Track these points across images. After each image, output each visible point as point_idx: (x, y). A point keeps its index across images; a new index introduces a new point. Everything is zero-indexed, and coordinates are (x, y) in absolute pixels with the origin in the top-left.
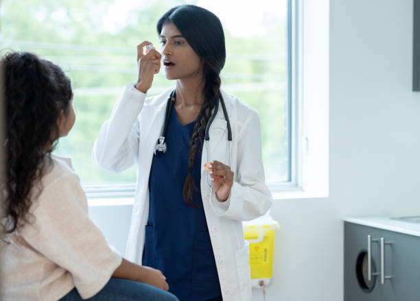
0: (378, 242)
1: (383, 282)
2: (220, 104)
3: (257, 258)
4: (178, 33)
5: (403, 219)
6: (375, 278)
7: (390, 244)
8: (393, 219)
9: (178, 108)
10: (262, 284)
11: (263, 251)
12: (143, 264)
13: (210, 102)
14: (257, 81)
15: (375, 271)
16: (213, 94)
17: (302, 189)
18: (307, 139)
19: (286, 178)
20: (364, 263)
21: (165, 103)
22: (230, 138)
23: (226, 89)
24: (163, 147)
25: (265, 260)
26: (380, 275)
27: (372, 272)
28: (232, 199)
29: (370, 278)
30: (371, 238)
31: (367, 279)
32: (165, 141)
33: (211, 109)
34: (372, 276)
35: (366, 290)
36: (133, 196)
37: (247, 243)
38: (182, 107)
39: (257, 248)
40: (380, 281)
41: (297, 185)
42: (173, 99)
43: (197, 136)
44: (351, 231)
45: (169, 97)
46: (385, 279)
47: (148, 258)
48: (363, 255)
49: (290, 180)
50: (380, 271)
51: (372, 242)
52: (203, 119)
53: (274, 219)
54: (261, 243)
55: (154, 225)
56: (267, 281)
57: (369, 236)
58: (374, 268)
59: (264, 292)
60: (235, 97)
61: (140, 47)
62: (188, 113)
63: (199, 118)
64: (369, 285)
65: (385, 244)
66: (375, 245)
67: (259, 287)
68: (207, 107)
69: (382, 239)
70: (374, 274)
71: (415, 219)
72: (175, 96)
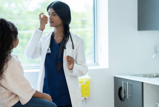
0: (126, 84)
1: (128, 98)
2: (70, 36)
3: (83, 90)
4: (54, 12)
5: (135, 75)
6: (125, 96)
7: (130, 84)
9: (55, 38)
10: (85, 99)
11: (86, 87)
12: (43, 92)
13: (66, 35)
14: (83, 27)
16: (67, 33)
17: (99, 65)
18: (101, 48)
19: (93, 62)
20: (121, 91)
21: (50, 36)
22: (73, 48)
23: (71, 31)
24: (50, 52)
25: (86, 90)
26: (127, 95)
27: (124, 94)
28: (74, 69)
29: (123, 96)
30: (124, 82)
32: (50, 49)
34: (124, 96)
35: (122, 101)
37: (80, 85)
38: (56, 37)
39: (83, 86)
40: (127, 97)
41: (97, 64)
42: (53, 34)
44: (116, 80)
45: (51, 34)
46: (129, 97)
47: (45, 90)
48: (121, 89)
49: (95, 62)
51: (124, 84)
52: (64, 41)
53: (90, 76)
54: (85, 84)
55: (47, 79)
56: (87, 98)
57: (123, 82)
58: (125, 93)
59: (86, 102)
60: (75, 34)
61: (40, 15)
62: (58, 39)
63: (62, 41)
64: (123, 99)
65: (128, 84)
66: (125, 85)
67: (84, 100)
68: (65, 37)
69: (127, 83)
70: (125, 95)
71: (139, 76)
72: (54, 33)
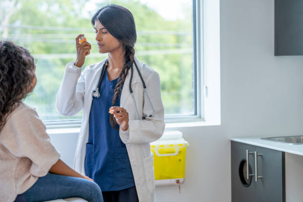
0: (253, 154)
1: (256, 180)
5: (269, 139)
6: (251, 178)
7: (261, 156)
8: (262, 139)
10: (178, 182)
13: (128, 64)
15: (252, 173)
16: (130, 60)
17: (204, 120)
18: (206, 87)
19: (193, 112)
20: (244, 168)
24: (97, 95)
26: (255, 176)
27: (249, 173)
29: (248, 178)
30: (248, 151)
31: (246, 178)
33: (128, 69)
34: (249, 176)
35: (246, 185)
36: (80, 127)
38: (111, 70)
40: (254, 180)
41: (200, 117)
43: (119, 86)
46: (258, 178)
48: (243, 163)
49: (196, 114)
50: (255, 173)
51: (249, 154)
52: (123, 75)
54: (177, 155)
56: (181, 180)
57: (247, 151)
58: (251, 171)
59: (180, 188)
61: (77, 39)
63: (121, 75)
64: (248, 182)
65: (257, 156)
66: (251, 156)
67: (176, 184)
68: (126, 68)
69: (256, 152)
70: (250, 175)
71: (277, 139)
72: (108, 63)
